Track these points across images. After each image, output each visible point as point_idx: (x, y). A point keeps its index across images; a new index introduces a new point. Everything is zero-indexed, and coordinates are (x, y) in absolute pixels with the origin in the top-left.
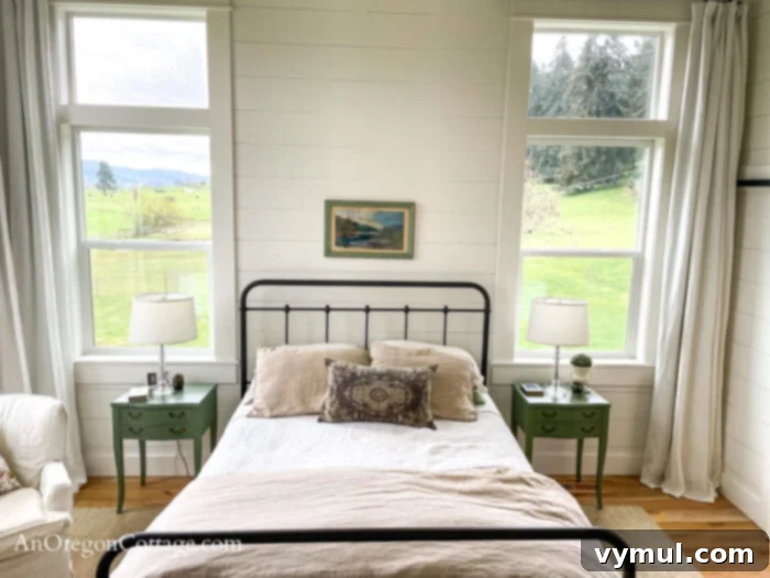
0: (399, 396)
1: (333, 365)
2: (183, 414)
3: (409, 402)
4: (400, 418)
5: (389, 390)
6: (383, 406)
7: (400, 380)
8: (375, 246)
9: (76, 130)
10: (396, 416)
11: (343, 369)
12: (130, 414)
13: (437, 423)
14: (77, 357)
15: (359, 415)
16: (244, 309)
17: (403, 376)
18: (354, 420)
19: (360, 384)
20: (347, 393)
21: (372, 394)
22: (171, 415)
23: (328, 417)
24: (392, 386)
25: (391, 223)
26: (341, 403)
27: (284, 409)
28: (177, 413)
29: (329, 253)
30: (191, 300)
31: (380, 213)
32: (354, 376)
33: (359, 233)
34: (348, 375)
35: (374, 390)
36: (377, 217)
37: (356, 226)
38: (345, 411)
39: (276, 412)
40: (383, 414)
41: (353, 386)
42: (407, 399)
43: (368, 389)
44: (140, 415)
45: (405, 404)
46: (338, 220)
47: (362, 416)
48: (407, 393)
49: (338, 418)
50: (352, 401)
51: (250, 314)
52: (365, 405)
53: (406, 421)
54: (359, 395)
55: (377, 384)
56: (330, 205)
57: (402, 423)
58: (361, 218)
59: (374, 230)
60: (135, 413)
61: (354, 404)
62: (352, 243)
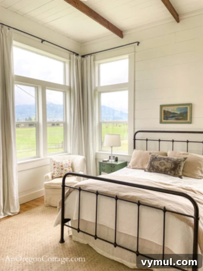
0: (169, 165)
1: (151, 154)
2: (114, 167)
3: (172, 167)
4: (169, 173)
5: (166, 163)
6: (163, 168)
7: (171, 160)
8: (177, 119)
9: (100, 93)
10: (167, 172)
11: (153, 156)
12: (103, 165)
13: (183, 177)
14: (97, 151)
15: (156, 170)
16: (135, 139)
17: (172, 159)
18: (154, 172)
19: (157, 160)
20: (152, 163)
21: (160, 164)
22: (111, 166)
23: (147, 170)
24: (167, 162)
25: (183, 111)
26: (150, 166)
27: (136, 166)
28: (113, 166)
29: (161, 122)
30: (119, 135)
31: (179, 108)
32: (156, 158)
33: (171, 115)
34: (154, 157)
35: (161, 163)
36: (178, 109)
37: (170, 113)
38: (151, 168)
39: (134, 167)
40: (163, 171)
41: (155, 161)
42: (172, 166)
43: (159, 162)
44: (105, 166)
45: (171, 168)
46: (164, 111)
47: (157, 171)
48: (172, 165)
49: (150, 170)
50: (154, 165)
51: (136, 141)
52: (157, 167)
53: (171, 174)
54: (156, 164)
55: (162, 161)
56: (162, 106)
57: (170, 175)
58: (172, 110)
59: (176, 114)
60: (104, 165)
61: (154, 166)
62: (169, 119)
